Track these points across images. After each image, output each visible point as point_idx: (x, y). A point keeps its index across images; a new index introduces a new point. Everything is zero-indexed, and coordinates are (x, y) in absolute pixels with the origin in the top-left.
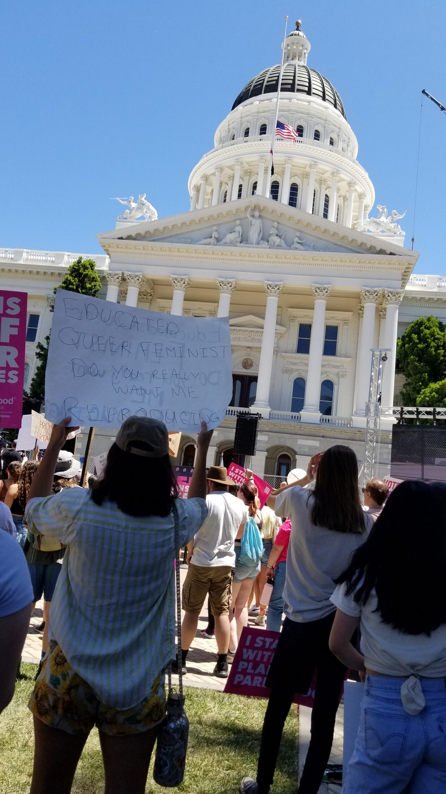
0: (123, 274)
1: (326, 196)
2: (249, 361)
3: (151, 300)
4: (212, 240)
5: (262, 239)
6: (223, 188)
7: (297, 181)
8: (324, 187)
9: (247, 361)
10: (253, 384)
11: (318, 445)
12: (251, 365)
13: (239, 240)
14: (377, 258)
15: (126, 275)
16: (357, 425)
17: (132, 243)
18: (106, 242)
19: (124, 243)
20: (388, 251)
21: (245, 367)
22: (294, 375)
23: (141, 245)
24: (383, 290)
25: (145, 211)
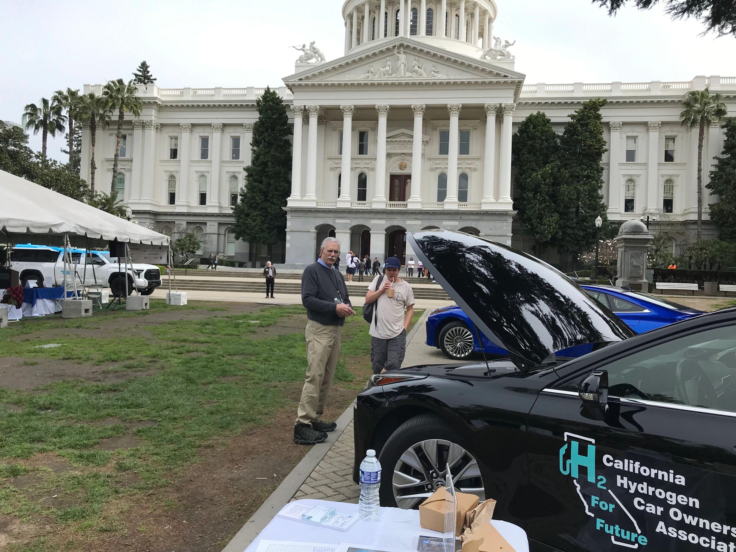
0: (305, 106)
2: (404, 164)
3: (326, 122)
4: (370, 74)
5: (407, 71)
6: (371, 15)
7: (432, 6)
8: (454, 9)
9: (402, 164)
10: (408, 180)
11: (458, 224)
12: (405, 167)
13: (390, 72)
14: (495, 80)
15: (307, 107)
16: (485, 208)
17: (309, 82)
18: (290, 83)
19: (303, 83)
20: (503, 74)
21: (401, 169)
22: (439, 172)
23: (316, 83)
24: (501, 104)
25: (317, 55)
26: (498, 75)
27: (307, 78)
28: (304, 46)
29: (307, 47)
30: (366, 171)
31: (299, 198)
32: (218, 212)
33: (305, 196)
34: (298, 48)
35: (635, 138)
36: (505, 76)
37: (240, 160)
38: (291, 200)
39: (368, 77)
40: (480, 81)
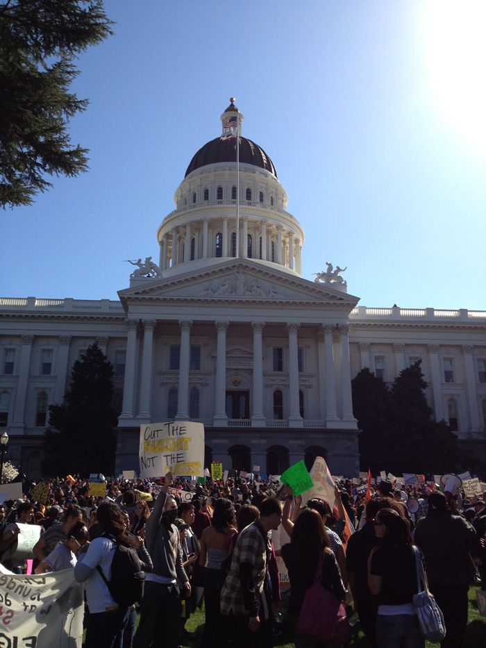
0: (140, 320)
1: (272, 242)
4: (210, 291)
5: (247, 290)
9: (236, 380)
10: (242, 397)
11: (303, 444)
13: (229, 290)
14: (331, 302)
15: (143, 321)
16: (330, 426)
17: (147, 297)
18: (126, 297)
19: (140, 296)
20: (338, 297)
21: (235, 384)
22: (274, 388)
23: (154, 297)
24: (337, 325)
25: (153, 270)
26: (333, 297)
27: (144, 292)
28: (140, 260)
29: (143, 262)
30: (199, 387)
31: (131, 416)
32: (22, 434)
33: (136, 415)
34: (134, 262)
35: (451, 360)
36: (341, 299)
37: (52, 374)
38: (122, 419)
39: (208, 294)
40: (318, 302)
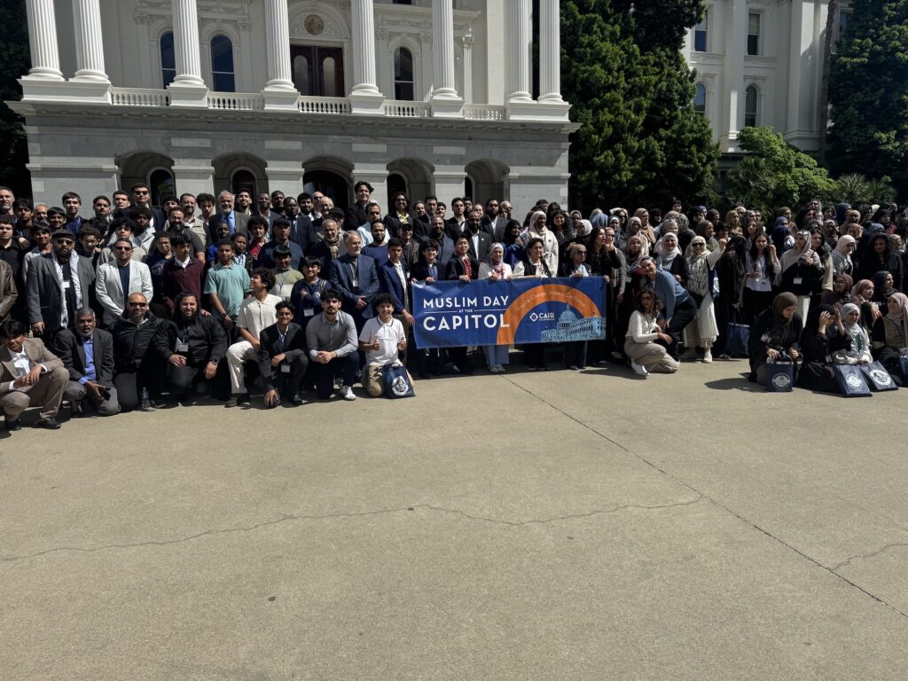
2: (316, 20)
9: (313, 20)
11: (464, 153)
12: (321, 27)
16: (516, 117)
21: (311, 31)
22: (396, 43)
30: (229, 31)
33: (75, 74)
38: (33, 84)
